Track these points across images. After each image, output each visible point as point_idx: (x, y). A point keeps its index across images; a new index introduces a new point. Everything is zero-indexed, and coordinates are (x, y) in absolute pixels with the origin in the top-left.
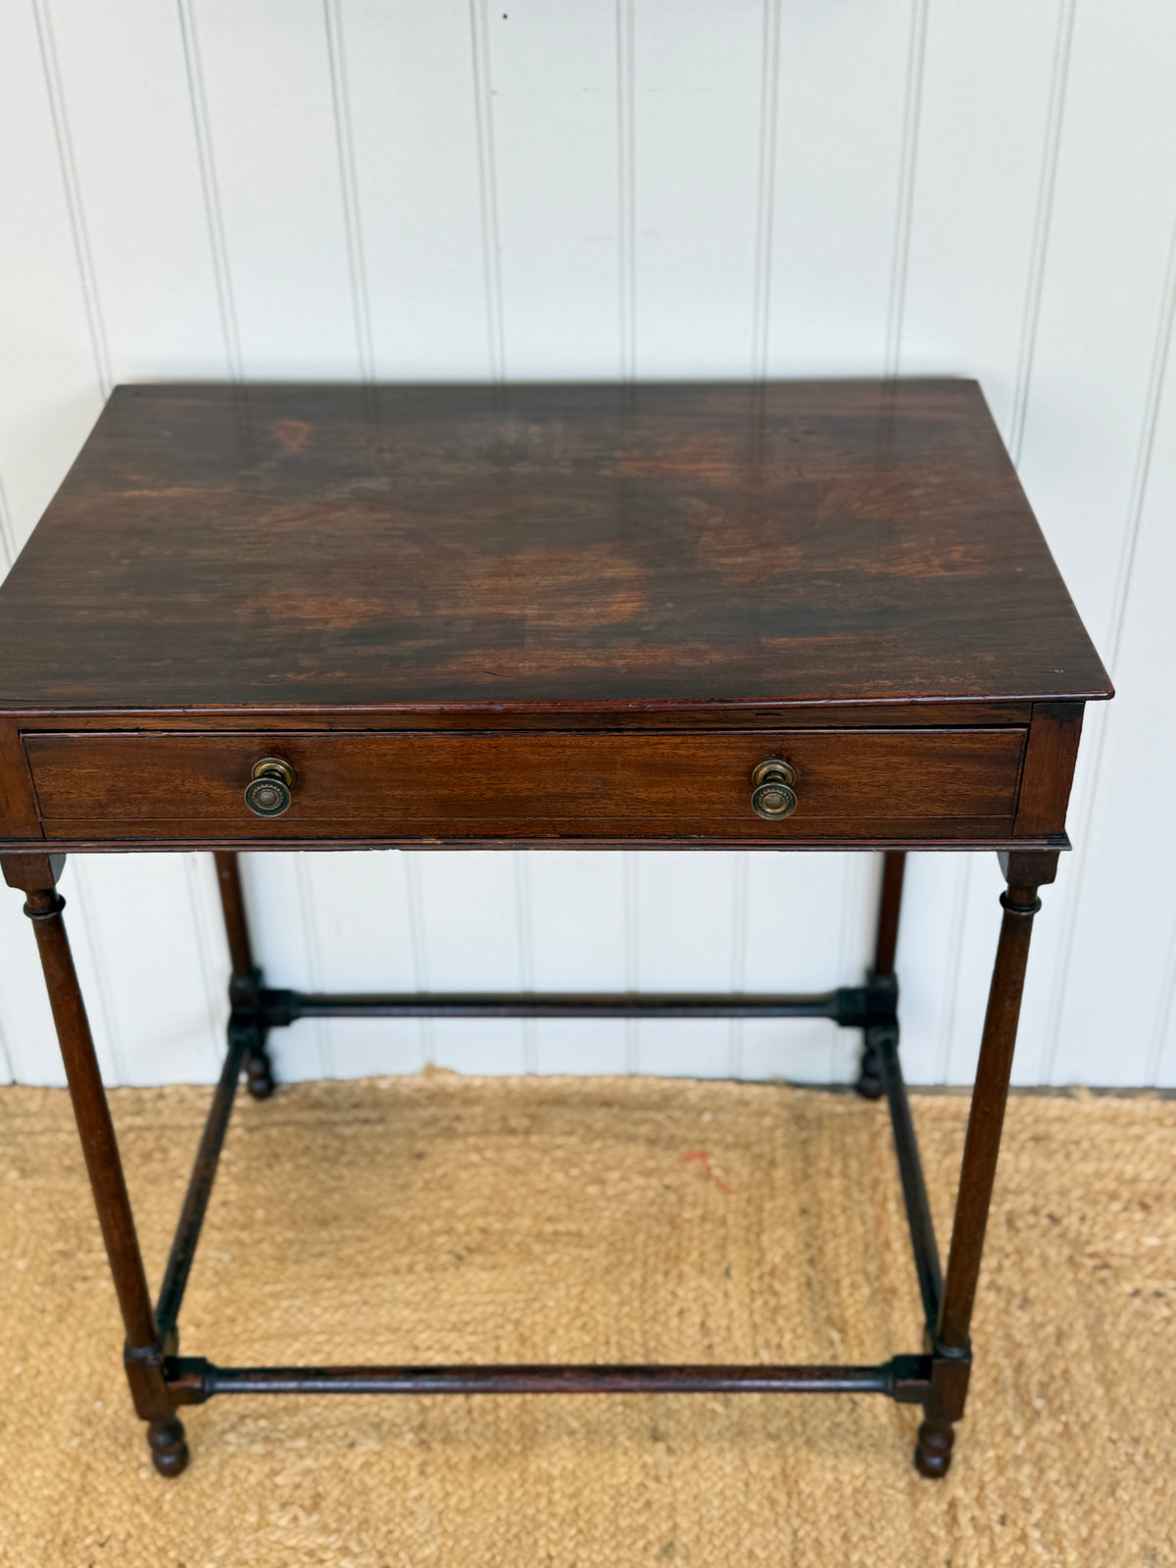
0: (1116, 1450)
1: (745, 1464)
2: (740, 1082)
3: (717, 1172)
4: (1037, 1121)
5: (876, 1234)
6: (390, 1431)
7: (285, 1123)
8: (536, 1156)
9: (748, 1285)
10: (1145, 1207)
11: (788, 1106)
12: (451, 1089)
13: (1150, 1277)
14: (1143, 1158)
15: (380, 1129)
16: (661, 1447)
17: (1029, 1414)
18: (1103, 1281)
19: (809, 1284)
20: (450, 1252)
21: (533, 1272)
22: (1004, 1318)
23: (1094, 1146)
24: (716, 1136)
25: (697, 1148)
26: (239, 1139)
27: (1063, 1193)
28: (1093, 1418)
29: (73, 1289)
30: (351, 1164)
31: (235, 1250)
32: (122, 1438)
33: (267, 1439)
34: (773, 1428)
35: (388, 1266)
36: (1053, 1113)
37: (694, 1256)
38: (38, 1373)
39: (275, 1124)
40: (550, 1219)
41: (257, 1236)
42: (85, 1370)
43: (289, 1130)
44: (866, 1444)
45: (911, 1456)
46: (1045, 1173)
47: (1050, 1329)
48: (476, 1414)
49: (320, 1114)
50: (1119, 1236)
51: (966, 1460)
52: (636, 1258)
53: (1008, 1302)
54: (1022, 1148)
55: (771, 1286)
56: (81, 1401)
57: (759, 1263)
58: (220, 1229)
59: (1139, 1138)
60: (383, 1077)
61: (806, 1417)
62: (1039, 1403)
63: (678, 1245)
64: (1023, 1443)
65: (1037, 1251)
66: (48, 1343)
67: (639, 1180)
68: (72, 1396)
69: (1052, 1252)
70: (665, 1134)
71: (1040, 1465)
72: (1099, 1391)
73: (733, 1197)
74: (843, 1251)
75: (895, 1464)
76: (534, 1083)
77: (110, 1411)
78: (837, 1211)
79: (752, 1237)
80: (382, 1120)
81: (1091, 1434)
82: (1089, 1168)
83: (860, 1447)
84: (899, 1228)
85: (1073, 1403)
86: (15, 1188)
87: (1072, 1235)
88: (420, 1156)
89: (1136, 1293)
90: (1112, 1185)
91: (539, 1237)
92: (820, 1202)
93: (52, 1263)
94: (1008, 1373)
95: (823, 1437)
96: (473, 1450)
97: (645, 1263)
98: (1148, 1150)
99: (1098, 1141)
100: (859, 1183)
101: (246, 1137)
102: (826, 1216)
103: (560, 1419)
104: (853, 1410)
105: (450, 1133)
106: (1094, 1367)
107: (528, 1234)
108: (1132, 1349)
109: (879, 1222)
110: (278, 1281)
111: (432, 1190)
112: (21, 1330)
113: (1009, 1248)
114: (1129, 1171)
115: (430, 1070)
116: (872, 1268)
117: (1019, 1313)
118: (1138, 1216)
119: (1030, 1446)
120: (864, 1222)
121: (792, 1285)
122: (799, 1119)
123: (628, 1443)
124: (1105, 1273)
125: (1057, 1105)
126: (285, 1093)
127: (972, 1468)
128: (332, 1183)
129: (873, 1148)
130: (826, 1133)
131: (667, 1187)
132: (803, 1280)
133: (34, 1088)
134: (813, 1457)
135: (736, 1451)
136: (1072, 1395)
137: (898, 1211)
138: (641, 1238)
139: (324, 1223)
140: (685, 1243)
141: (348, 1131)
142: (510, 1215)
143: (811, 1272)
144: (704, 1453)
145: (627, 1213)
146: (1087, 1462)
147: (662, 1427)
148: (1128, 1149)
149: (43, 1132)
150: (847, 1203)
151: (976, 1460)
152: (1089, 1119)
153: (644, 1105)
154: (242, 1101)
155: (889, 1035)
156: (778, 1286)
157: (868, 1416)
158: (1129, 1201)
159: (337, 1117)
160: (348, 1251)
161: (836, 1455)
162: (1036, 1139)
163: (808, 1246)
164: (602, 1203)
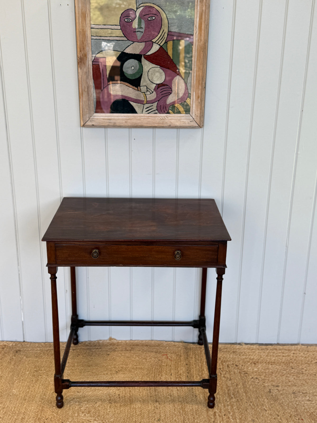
0: (247, 404)
1: (174, 406)
2: (174, 342)
3: (169, 357)
4: (234, 349)
5: (201, 368)
6: (103, 401)
7: (81, 349)
8: (132, 355)
9: (175, 376)
10: (255, 364)
11: (184, 346)
12: (114, 343)
13: (255, 375)
14: (255, 356)
15: (100, 350)
16: (158, 403)
17: (230, 397)
18: (246, 376)
19: (188, 376)
20: (115, 371)
21: (132, 374)
22: (226, 382)
23: (245, 353)
24: (169, 351)
25: (165, 353)
26: (71, 352)
27: (239, 361)
28: (243, 398)
29: (38, 377)
30: (94, 356)
31: (71, 370)
32: (50, 402)
33: (79, 402)
34: (180, 400)
35: (102, 373)
36: (237, 347)
37: (165, 372)
38: (32, 391)
39: (78, 349)
40: (135, 366)
41: (76, 368)
42: (42, 390)
43: (81, 350)
44: (198, 403)
45: (207, 404)
46: (235, 358)
47: (235, 384)
48: (121, 398)
49: (88, 347)
50: (249, 368)
51: (218, 405)
52: (153, 372)
53: (227, 379)
54: (231, 353)
55: (180, 377)
56: (41, 396)
57: (178, 373)
58: (68, 367)
59: (254, 352)
60: (101, 340)
61: (186, 398)
62: (232, 396)
63: (161, 370)
64: (229, 402)
65: (233, 371)
66: (33, 386)
67: (153, 359)
68: (39, 395)
69: (236, 371)
70: (159, 351)
71: (232, 406)
72: (244, 394)
73: (172, 362)
74: (194, 371)
75: (204, 406)
76: (132, 341)
77: (47, 397)
78: (193, 364)
79: (176, 369)
80: (101, 348)
81: (242, 401)
82: (244, 357)
83: (197, 403)
84: (206, 367)
85: (239, 396)
86: (25, 360)
87: (240, 368)
88: (108, 355)
89: (252, 378)
90: (248, 360)
91: (133, 368)
92: (190, 363)
93: (34, 373)
94: (227, 391)
95: (190, 402)
96: (120, 404)
97: (155, 373)
98: (256, 354)
99: (246, 353)
100: (198, 360)
101: (72, 351)
102: (191, 365)
103: (137, 399)
104: (196, 397)
105: (114, 351)
106: (243, 390)
107: (131, 368)
108: (251, 387)
109: (202, 366)
110: (80, 376)
111: (111, 361)
112: (28, 384)
113: (228, 370)
114: (252, 357)
115: (111, 339)
116: (200, 374)
117: (229, 381)
118: (253, 365)
119: (230, 403)
120: (199, 366)
121: (184, 377)
122: (186, 348)
123: (151, 403)
124: (246, 375)
125: (238, 346)
126: (80, 344)
127: (219, 407)
128: (90, 359)
129: (201, 353)
130: (192, 351)
131: (159, 360)
132: (186, 376)
133: (28, 342)
134: (188, 405)
135: (172, 404)
136: (239, 395)
137: (206, 364)
138: (154, 368)
139: (89, 366)
140: (163, 369)
141: (94, 350)
142: (127, 365)
143: (188, 374)
144: (166, 404)
145: (151, 364)
146: (241, 406)
147: (158, 400)
148: (252, 354)
149: (31, 350)
150: (195, 363)
151: (220, 405)
152: (244, 349)
153: (154, 346)
154: (72, 345)
155: (204, 328)
156: (181, 377)
157: (199, 398)
158: (252, 363)
159: (91, 348)
160: (94, 371)
161: (192, 405)
162: (234, 352)
163: (187, 370)
164: (145, 363)
